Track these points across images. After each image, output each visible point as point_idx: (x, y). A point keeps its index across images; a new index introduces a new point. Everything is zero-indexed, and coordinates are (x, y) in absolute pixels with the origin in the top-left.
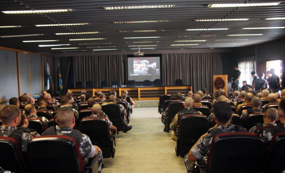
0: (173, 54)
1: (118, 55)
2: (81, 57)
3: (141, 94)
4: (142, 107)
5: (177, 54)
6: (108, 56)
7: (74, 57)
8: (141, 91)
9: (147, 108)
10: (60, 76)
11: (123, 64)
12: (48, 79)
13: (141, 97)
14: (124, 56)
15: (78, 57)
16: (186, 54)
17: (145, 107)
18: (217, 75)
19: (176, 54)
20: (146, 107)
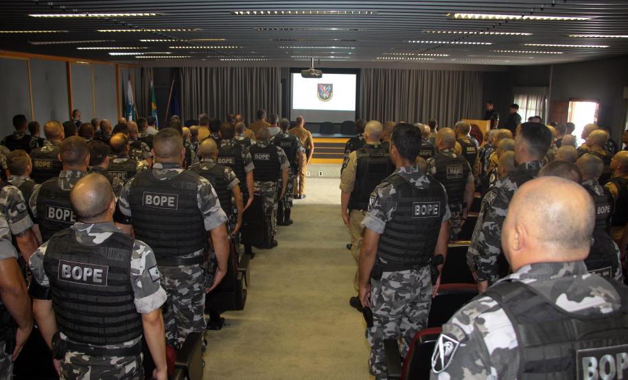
0: (383, 69)
1: (272, 68)
2: (196, 68)
3: (315, 151)
4: (315, 177)
5: (392, 70)
6: (251, 70)
7: (182, 68)
8: (316, 144)
9: (326, 179)
10: (154, 107)
11: (280, 85)
12: (131, 113)
13: (314, 156)
14: (283, 69)
15: (190, 69)
16: (410, 71)
17: (319, 177)
18: (470, 119)
19: (390, 71)
20: (321, 177)
